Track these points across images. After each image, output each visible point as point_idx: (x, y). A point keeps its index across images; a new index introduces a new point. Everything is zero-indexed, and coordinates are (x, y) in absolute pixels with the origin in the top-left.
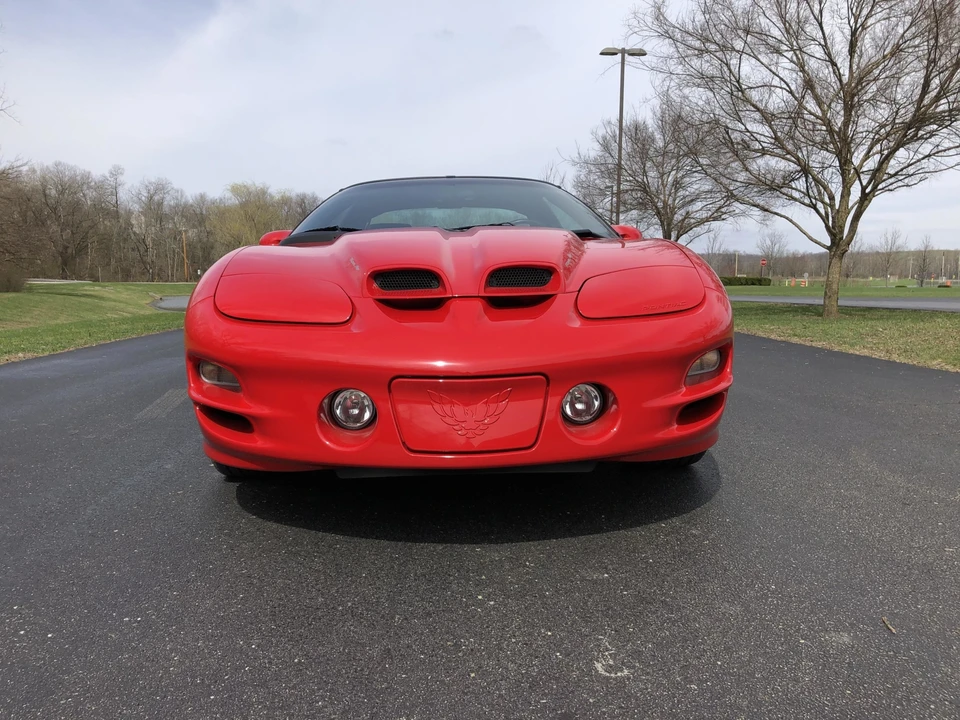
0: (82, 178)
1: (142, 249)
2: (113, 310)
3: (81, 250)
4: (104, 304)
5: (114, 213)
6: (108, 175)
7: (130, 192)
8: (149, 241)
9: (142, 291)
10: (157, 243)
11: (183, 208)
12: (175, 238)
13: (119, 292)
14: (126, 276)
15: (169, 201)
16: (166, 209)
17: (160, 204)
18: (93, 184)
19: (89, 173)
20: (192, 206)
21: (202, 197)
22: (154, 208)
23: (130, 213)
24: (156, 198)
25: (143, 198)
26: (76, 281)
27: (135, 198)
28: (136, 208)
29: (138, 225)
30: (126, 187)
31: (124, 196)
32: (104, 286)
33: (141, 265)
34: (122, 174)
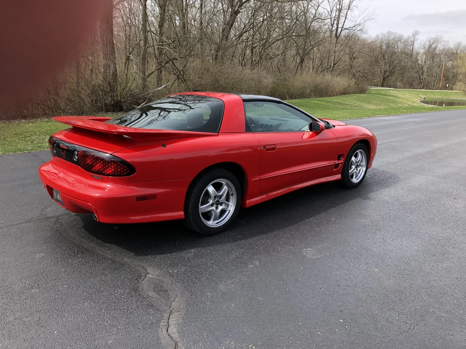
0: (399, 38)
1: (420, 73)
2: (401, 103)
3: (392, 73)
4: (398, 100)
5: (410, 55)
6: (411, 35)
7: (420, 46)
8: (425, 69)
9: (416, 94)
10: (430, 69)
11: (448, 50)
12: (439, 67)
13: (406, 94)
14: (411, 85)
15: (440, 47)
16: (437, 51)
17: (435, 49)
18: (403, 40)
19: (402, 35)
20: (452, 49)
21: (459, 44)
22: (431, 53)
23: (418, 54)
24: (434, 46)
25: (427, 46)
26: (387, 88)
27: (422, 47)
28: (422, 51)
29: (421, 59)
30: (419, 41)
31: (417, 46)
32: (399, 91)
33: (419, 80)
34: (418, 34)
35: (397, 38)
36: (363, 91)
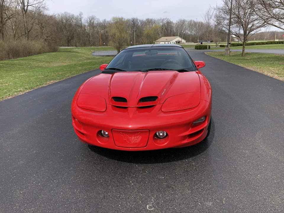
0: (72, 16)
1: (89, 37)
2: (81, 57)
3: (72, 38)
4: (78, 54)
5: (81, 26)
6: (78, 15)
7: (84, 21)
8: (90, 34)
9: (89, 50)
10: (93, 35)
11: (100, 24)
12: (98, 33)
13: (83, 50)
14: (84, 45)
15: (96, 22)
16: (95, 25)
17: (93, 23)
18: (75, 18)
19: (74, 15)
20: (102, 23)
21: (105, 20)
22: (91, 25)
23: (85, 26)
24: (92, 21)
25: (88, 22)
26: (71, 47)
27: (86, 22)
28: (87, 24)
29: (87, 29)
30: (84, 18)
31: (83, 21)
32: (79, 49)
33: (89, 41)
34: (82, 14)
35: (71, 16)
36: (55, 50)
